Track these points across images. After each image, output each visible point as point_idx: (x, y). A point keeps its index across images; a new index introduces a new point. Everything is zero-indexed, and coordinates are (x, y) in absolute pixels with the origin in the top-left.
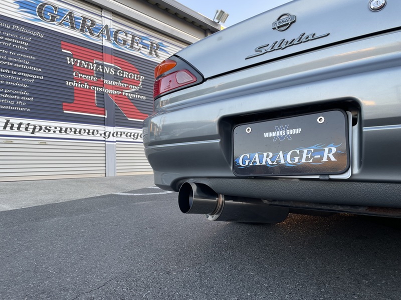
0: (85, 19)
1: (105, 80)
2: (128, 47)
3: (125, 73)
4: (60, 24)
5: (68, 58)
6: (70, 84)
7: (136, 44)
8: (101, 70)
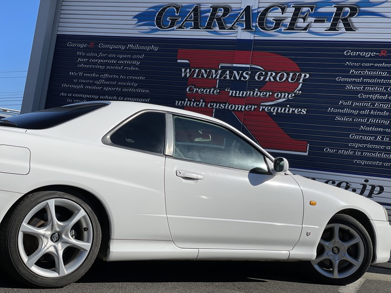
0: (215, 9)
1: (231, 91)
2: (283, 28)
3: (269, 73)
4: (180, 27)
5: (183, 70)
6: (179, 104)
7: (302, 20)
8: (228, 77)
